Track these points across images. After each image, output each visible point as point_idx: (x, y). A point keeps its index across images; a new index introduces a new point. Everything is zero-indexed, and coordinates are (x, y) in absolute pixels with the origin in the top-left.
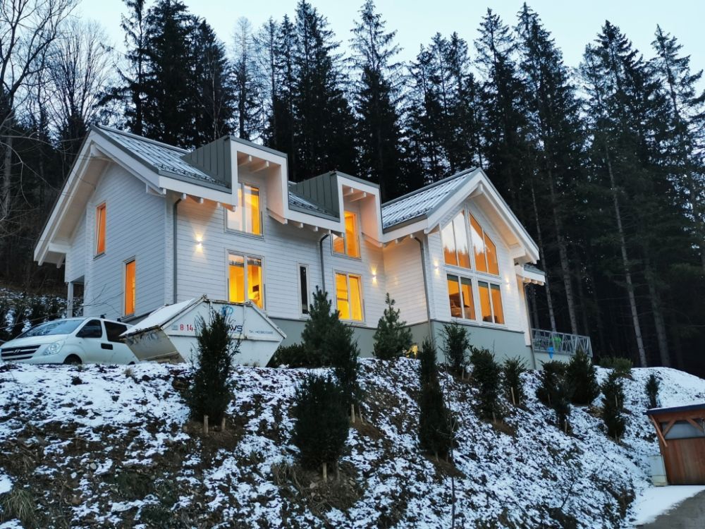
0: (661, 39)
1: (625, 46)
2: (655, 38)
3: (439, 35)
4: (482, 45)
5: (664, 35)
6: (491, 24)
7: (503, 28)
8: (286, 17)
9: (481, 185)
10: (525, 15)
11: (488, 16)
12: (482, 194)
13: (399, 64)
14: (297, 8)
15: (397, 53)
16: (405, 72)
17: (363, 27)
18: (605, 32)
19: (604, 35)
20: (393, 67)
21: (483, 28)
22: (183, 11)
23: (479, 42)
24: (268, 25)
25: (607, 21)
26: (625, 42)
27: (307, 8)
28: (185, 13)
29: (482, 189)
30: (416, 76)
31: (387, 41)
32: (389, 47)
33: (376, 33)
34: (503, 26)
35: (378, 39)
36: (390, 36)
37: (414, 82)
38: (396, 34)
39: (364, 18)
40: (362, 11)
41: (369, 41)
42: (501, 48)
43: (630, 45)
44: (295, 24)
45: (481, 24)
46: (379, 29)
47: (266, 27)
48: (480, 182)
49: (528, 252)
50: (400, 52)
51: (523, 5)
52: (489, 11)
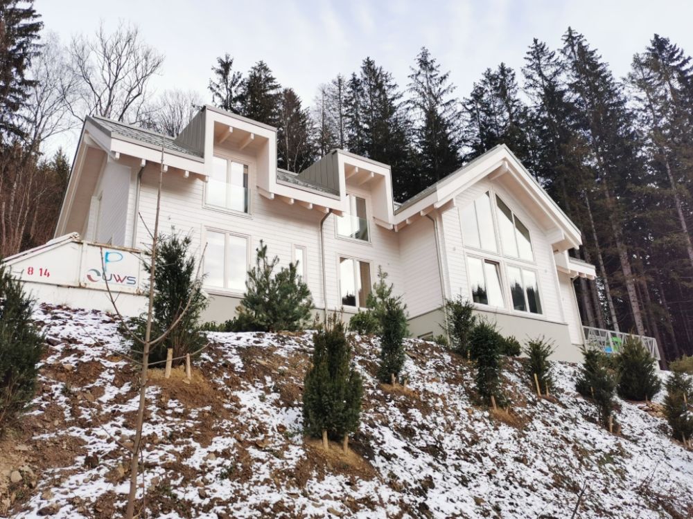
1: (676, 55)
4: (530, 71)
6: (538, 51)
7: (549, 54)
8: (354, 75)
9: (506, 163)
10: (571, 38)
12: (508, 173)
13: (453, 101)
14: (363, 66)
15: (452, 92)
16: (460, 108)
17: (419, 73)
18: (654, 45)
19: (653, 48)
20: (448, 104)
21: (531, 57)
22: (271, 82)
23: (526, 69)
24: (337, 80)
25: (655, 35)
27: (372, 64)
28: (273, 84)
29: (507, 166)
30: (470, 111)
31: (441, 82)
32: (443, 86)
33: (431, 76)
34: (550, 52)
35: (434, 82)
36: (444, 78)
37: (468, 116)
38: (449, 75)
39: (421, 65)
40: (419, 59)
41: (425, 84)
42: (548, 72)
43: (682, 53)
44: (362, 79)
45: (528, 53)
46: (434, 73)
47: (335, 83)
48: (505, 159)
49: (568, 236)
50: (454, 90)
51: (567, 29)
52: (536, 41)
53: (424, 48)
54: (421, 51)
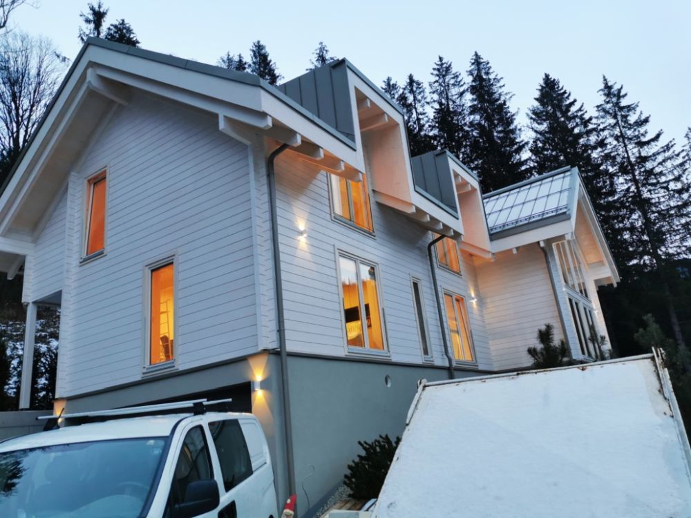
0: (608, 88)
1: (566, 95)
2: (602, 86)
3: (389, 79)
5: (610, 84)
6: (443, 70)
7: (454, 74)
8: (240, 57)
10: (477, 61)
11: (439, 63)
14: (252, 48)
18: (544, 83)
21: (436, 72)
23: (433, 84)
24: (226, 59)
25: (546, 74)
26: (565, 92)
27: (262, 49)
34: (454, 72)
39: (318, 60)
43: (569, 95)
44: (249, 62)
45: (434, 69)
48: (581, 187)
51: (474, 53)
52: (441, 59)
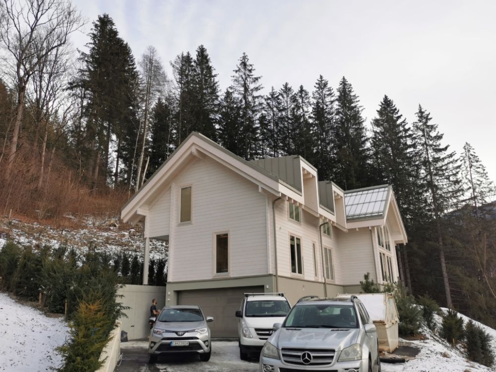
0: (421, 112)
2: (418, 111)
3: (287, 84)
5: (423, 110)
6: (322, 85)
8: (188, 53)
11: (320, 80)
13: (261, 96)
14: (197, 50)
15: (260, 89)
17: (240, 70)
20: (257, 97)
21: (317, 86)
23: (315, 93)
25: (385, 95)
29: (392, 200)
31: (254, 81)
32: (256, 85)
33: (248, 75)
34: (329, 87)
35: (249, 79)
36: (257, 79)
38: (261, 79)
40: (241, 60)
43: (398, 111)
44: (194, 59)
45: (317, 84)
46: (251, 73)
48: (392, 196)
51: (342, 78)
52: (321, 77)
53: (244, 53)
54: (243, 55)
